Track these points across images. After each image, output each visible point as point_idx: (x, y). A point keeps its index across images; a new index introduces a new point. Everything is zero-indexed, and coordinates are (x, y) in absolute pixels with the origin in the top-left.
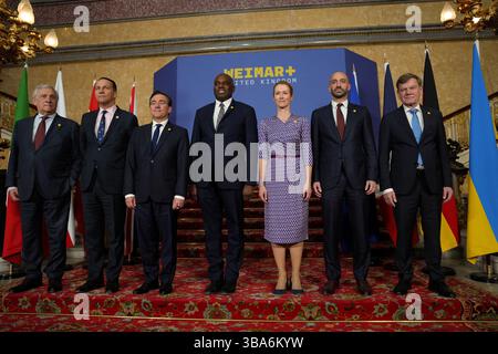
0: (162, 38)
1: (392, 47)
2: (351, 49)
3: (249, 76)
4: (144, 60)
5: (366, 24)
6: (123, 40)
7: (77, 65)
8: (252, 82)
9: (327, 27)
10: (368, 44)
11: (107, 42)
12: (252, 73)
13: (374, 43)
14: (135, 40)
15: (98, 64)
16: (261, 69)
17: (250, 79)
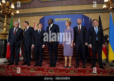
0: (42, 12)
1: (93, 14)
2: (83, 14)
3: (60, 20)
4: (38, 16)
5: (87, 9)
6: (33, 12)
7: (23, 18)
8: (61, 22)
9: (78, 9)
10: (87, 13)
11: (29, 12)
12: (61, 19)
13: (89, 13)
14: (36, 12)
15: (27, 17)
16: (63, 19)
17: (61, 21)
